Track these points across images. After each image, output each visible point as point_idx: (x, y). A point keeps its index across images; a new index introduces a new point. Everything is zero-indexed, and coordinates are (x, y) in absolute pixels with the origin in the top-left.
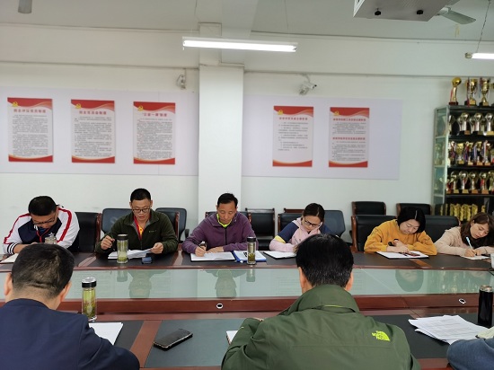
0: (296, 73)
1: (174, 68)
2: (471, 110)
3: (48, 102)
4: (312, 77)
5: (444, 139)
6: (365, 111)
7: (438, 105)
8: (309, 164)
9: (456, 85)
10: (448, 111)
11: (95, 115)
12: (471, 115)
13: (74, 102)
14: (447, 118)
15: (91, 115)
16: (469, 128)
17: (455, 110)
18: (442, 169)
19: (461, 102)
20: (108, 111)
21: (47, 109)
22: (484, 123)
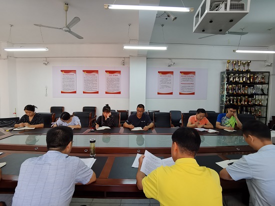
0: (167, 59)
1: (120, 58)
2: (235, 72)
3: (75, 71)
4: (173, 60)
5: (224, 84)
6: (194, 73)
7: (222, 71)
8: (171, 93)
9: (228, 63)
10: (226, 73)
11: (91, 76)
12: (234, 75)
13: (84, 71)
14: (225, 76)
15: (90, 76)
16: (233, 80)
17: (228, 72)
18: (223, 95)
19: (231, 70)
20: (96, 74)
21: (74, 74)
22: (239, 78)
